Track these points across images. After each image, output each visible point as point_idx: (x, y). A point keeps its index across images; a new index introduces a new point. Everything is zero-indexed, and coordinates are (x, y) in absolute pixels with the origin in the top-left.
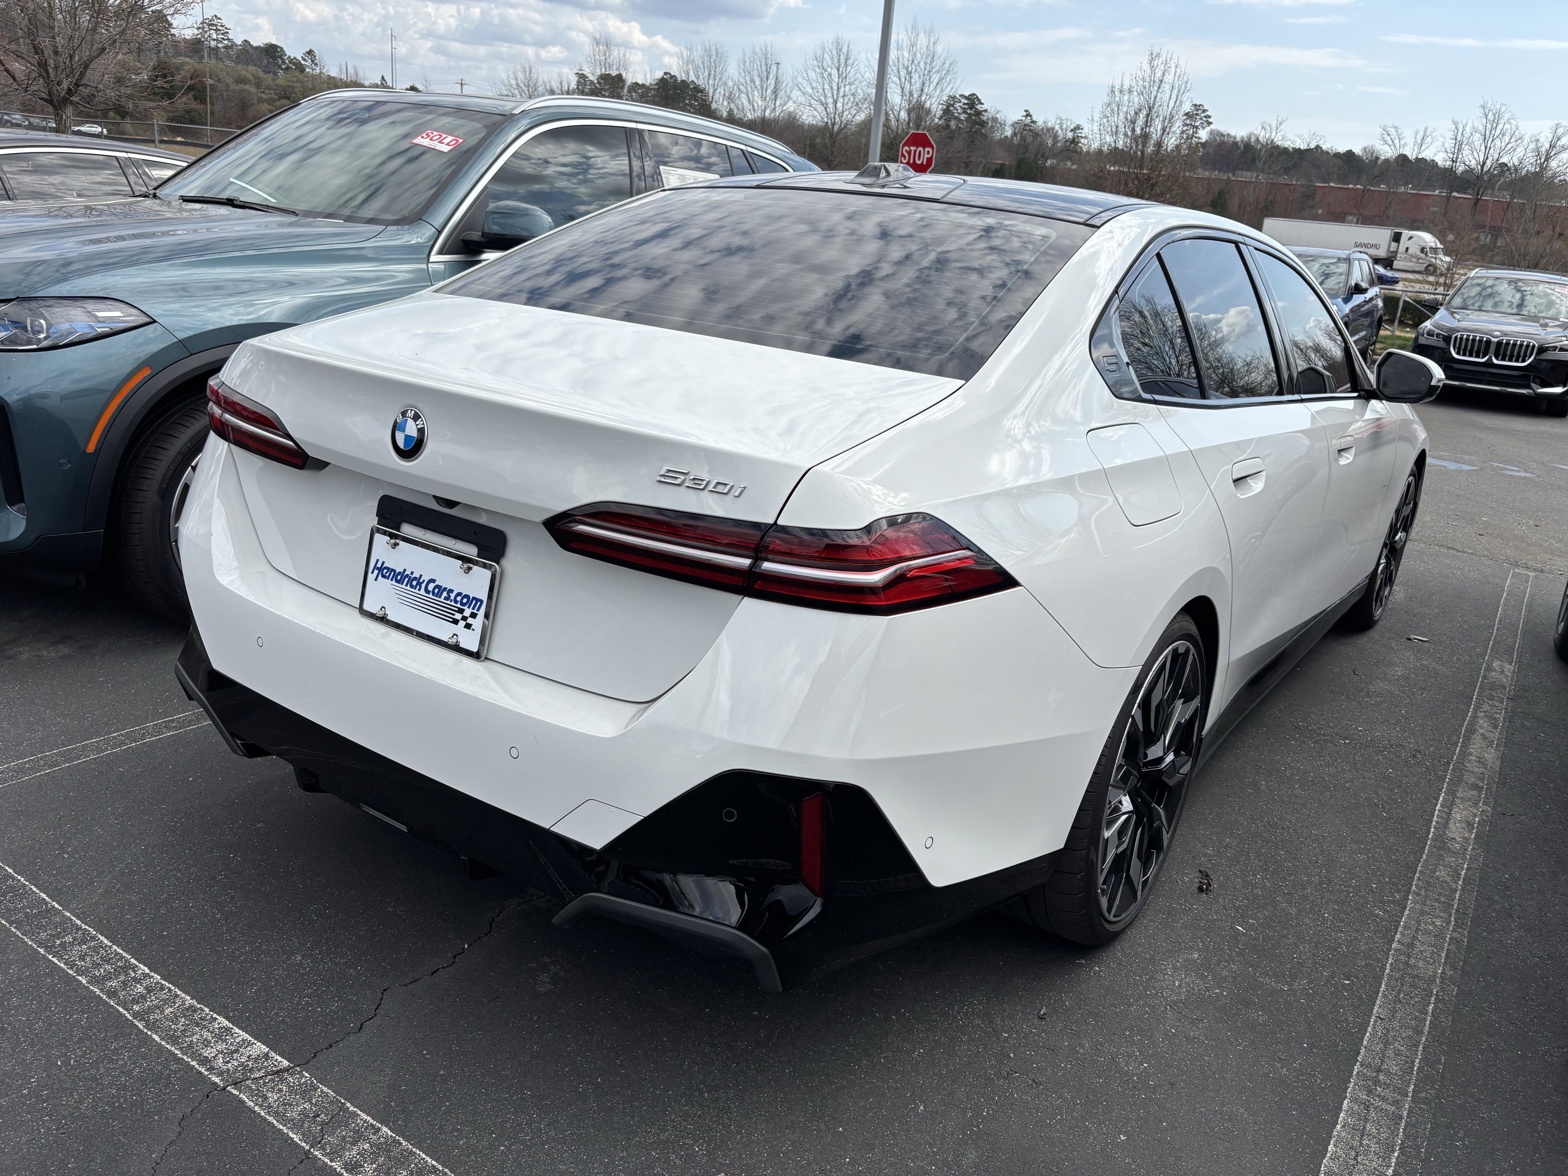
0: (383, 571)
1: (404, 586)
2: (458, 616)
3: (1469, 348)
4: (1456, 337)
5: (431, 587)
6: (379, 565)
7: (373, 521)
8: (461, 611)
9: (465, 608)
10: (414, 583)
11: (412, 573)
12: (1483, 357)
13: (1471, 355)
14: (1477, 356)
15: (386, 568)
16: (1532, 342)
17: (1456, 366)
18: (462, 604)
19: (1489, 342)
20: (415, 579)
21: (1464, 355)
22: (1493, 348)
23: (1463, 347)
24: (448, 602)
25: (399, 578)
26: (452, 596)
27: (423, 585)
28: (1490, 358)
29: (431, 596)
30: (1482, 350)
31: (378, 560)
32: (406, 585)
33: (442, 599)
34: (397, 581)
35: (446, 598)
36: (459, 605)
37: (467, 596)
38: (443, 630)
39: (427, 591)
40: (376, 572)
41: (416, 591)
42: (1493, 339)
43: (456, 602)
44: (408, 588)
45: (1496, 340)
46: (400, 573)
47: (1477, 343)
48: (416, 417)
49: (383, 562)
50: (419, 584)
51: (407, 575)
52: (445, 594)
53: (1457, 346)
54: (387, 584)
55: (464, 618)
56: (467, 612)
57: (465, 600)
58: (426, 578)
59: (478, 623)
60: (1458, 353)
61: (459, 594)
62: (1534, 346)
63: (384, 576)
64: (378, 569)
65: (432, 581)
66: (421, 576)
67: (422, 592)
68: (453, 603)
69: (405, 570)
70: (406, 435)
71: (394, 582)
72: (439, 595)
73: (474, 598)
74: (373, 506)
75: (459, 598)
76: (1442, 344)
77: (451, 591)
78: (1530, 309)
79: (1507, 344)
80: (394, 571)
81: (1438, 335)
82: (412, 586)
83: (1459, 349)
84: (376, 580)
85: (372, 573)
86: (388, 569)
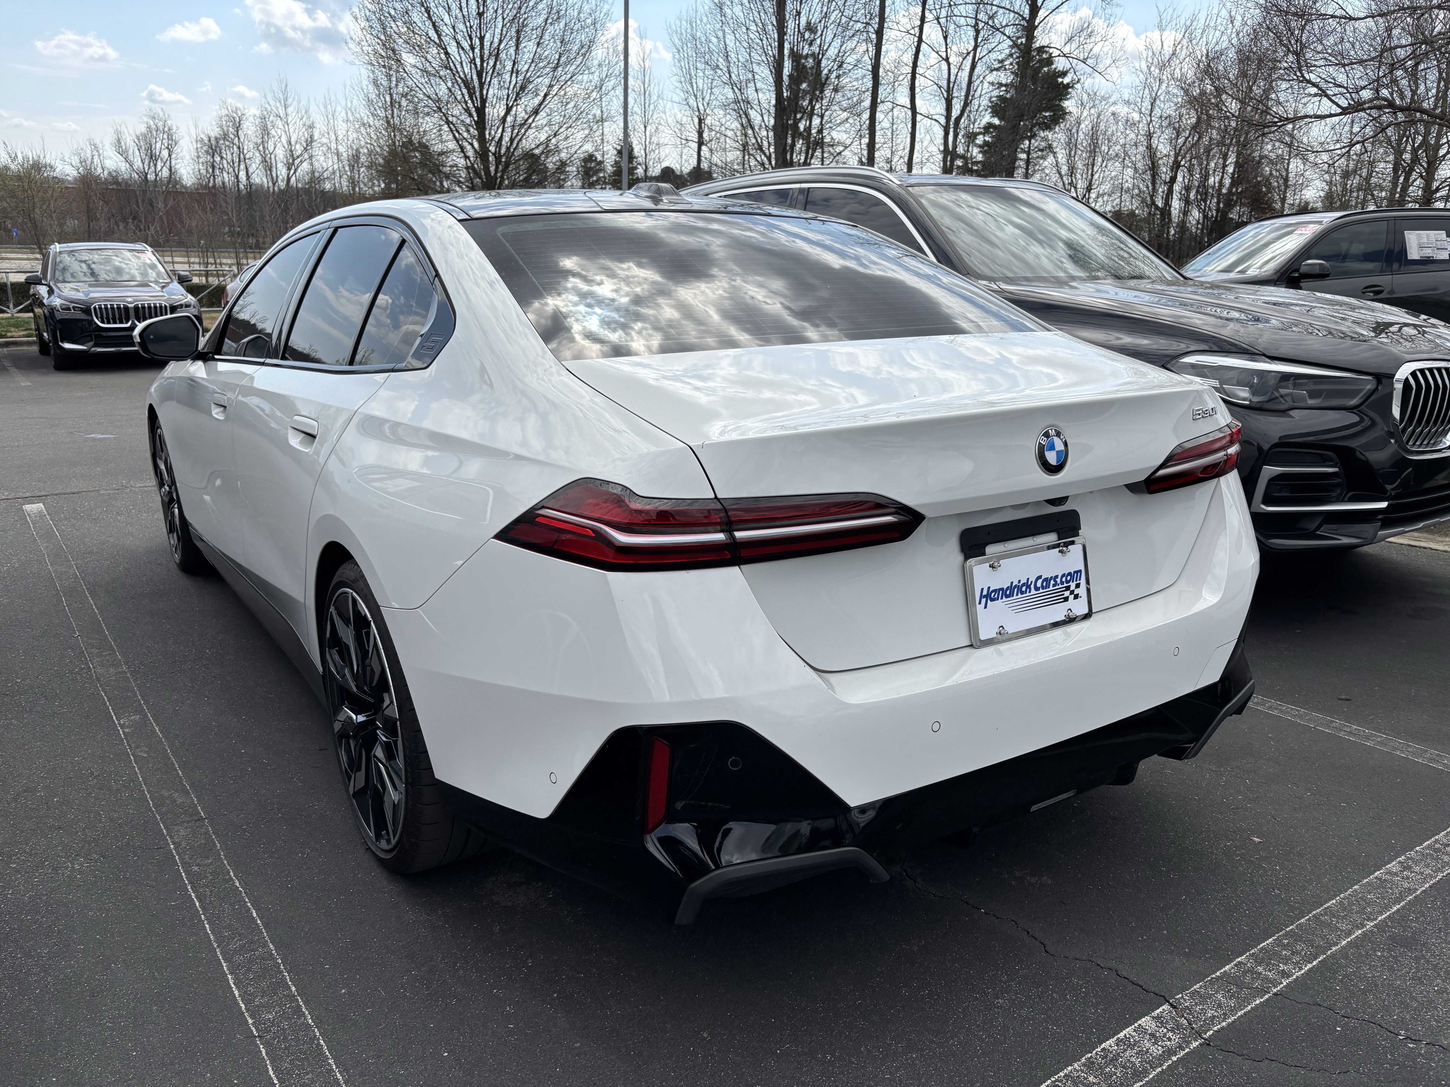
0: (990, 596)
1: (1015, 597)
2: (1067, 593)
3: (110, 316)
4: (95, 308)
5: (1039, 584)
6: (985, 593)
7: (960, 557)
8: (1068, 588)
9: (1071, 583)
10: (1024, 589)
11: (1019, 582)
12: (127, 322)
13: (115, 322)
14: (121, 322)
15: (993, 591)
16: (164, 304)
17: (104, 334)
18: (1068, 582)
19: (126, 308)
20: (1023, 585)
21: (109, 323)
22: (132, 313)
23: (105, 316)
24: (1057, 587)
25: (1008, 593)
26: (1058, 580)
27: (1032, 586)
28: (134, 322)
29: (1041, 591)
30: (123, 316)
31: (982, 589)
32: (1017, 595)
33: (1051, 588)
34: (1007, 596)
35: (1054, 585)
36: (1065, 585)
37: (1070, 574)
38: (1059, 612)
39: (1037, 589)
40: (984, 600)
41: (1028, 594)
42: (130, 306)
43: (1062, 583)
44: (1020, 596)
45: (132, 305)
46: (1008, 588)
47: (116, 310)
48: (1058, 434)
49: (989, 588)
50: (1029, 587)
51: (1016, 586)
52: (1052, 582)
53: (99, 315)
54: (999, 605)
55: (1072, 592)
56: (1073, 586)
57: (1069, 578)
58: (1033, 579)
59: (1082, 591)
60: (103, 322)
61: (1063, 575)
62: (166, 306)
63: (992, 600)
64: (985, 596)
65: (1040, 577)
66: (1028, 579)
67: (1033, 592)
68: (1061, 586)
69: (1012, 583)
70: (1057, 452)
71: (1004, 599)
72: (1048, 586)
73: (1075, 572)
74: (955, 545)
75: (1064, 579)
76: (83, 316)
77: (1057, 577)
79: (143, 307)
80: (1002, 589)
81: (74, 308)
82: (1022, 593)
83: (102, 317)
84: (985, 607)
85: (980, 603)
86: (995, 591)
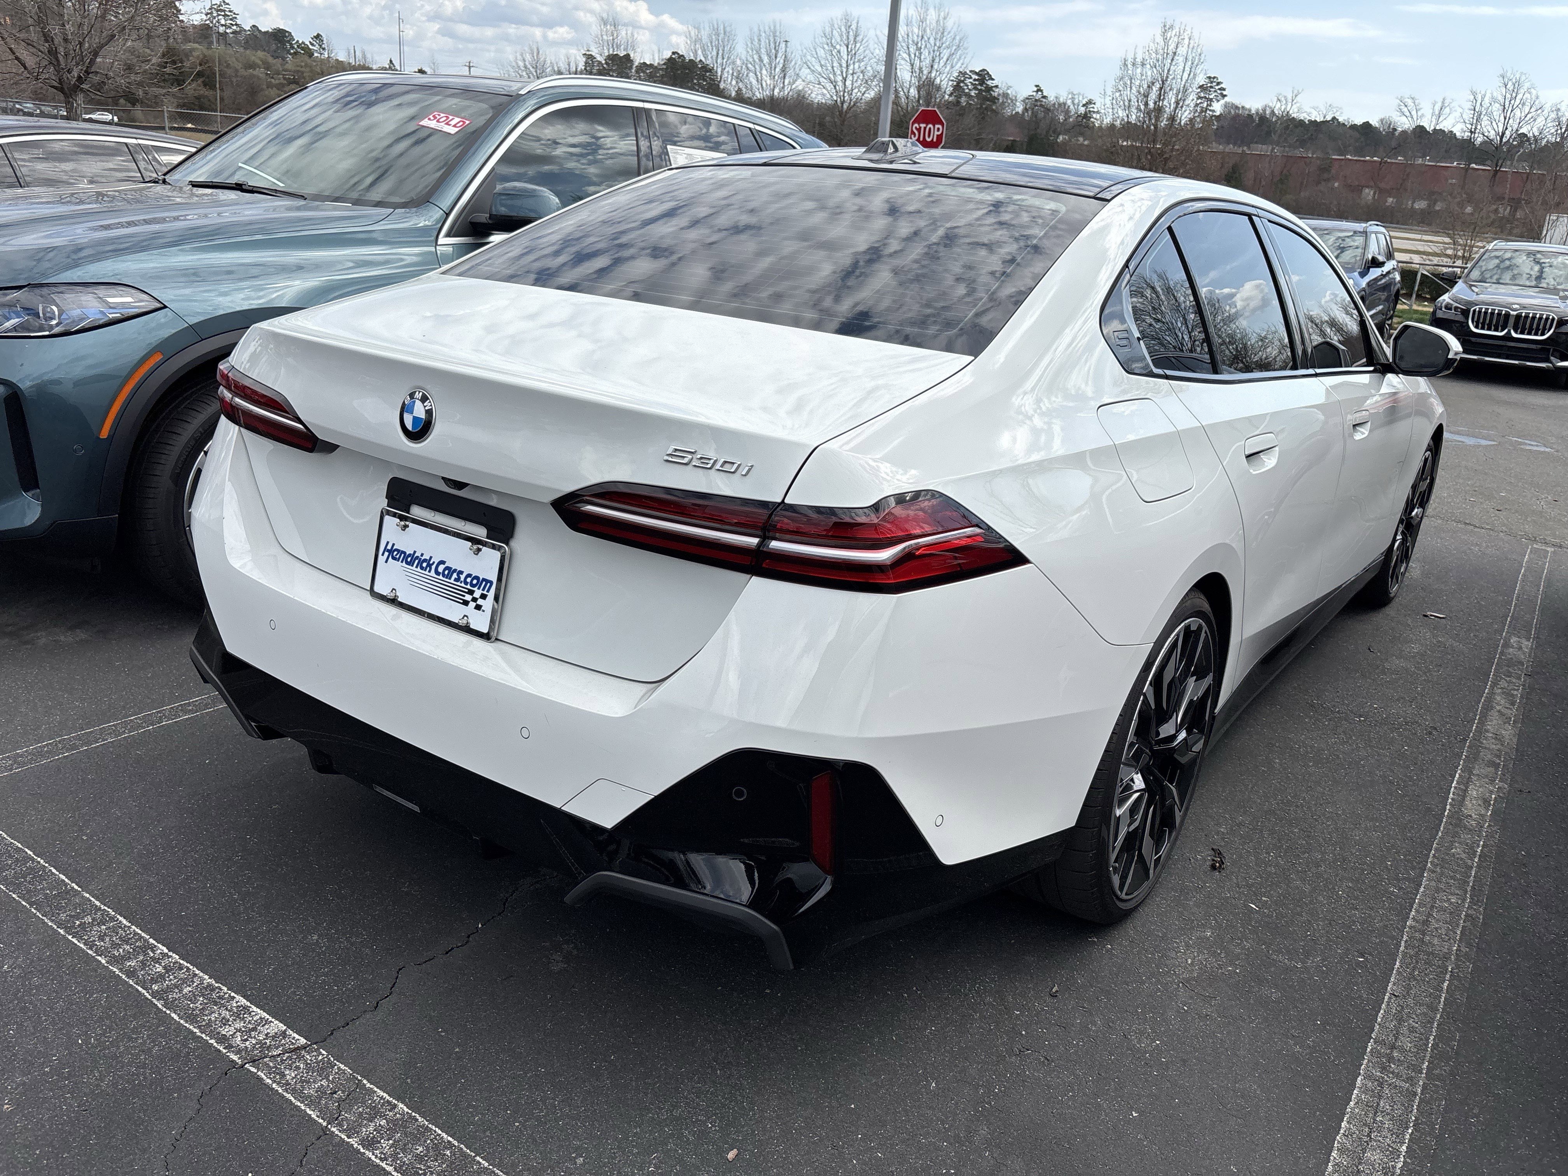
0: (394, 553)
1: (414, 568)
2: (468, 597)
3: (1487, 321)
4: (1474, 311)
5: (441, 568)
6: (389, 547)
7: (383, 503)
8: (471, 592)
9: (475, 589)
10: (425, 565)
11: (422, 555)
12: (1502, 330)
13: (1489, 329)
14: (1496, 330)
15: (396, 550)
16: (1552, 315)
17: (1473, 339)
18: (472, 585)
19: (1507, 315)
20: (425, 560)
21: (1483, 328)
22: (1511, 321)
23: (1481, 320)
24: (458, 584)
25: (409, 559)
26: (462, 577)
27: (434, 567)
28: (1509, 331)
29: (441, 577)
30: (1501, 323)
31: (388, 543)
32: (417, 567)
33: (452, 581)
34: (407, 563)
35: (456, 580)
36: (468, 587)
37: (477, 578)
38: (454, 612)
39: (437, 573)
40: (386, 554)
41: (427, 573)
42: (1512, 313)
43: (466, 583)
44: (419, 569)
45: (1515, 313)
46: (409, 555)
47: (1495, 316)
48: (424, 399)
49: (393, 545)
50: (430, 565)
51: (417, 557)
52: (455, 576)
53: (1476, 319)
54: (397, 566)
55: (475, 600)
56: (477, 593)
57: (475, 582)
58: (436, 560)
59: (488, 604)
60: (1477, 327)
61: (469, 575)
62: (1553, 319)
63: (394, 558)
64: (388, 551)
65: (442, 562)
66: (431, 558)
67: (433, 573)
68: (463, 585)
69: (415, 552)
70: (414, 418)
71: (404, 564)
72: (449, 576)
73: (484, 580)
74: (383, 488)
75: (469, 580)
76: (1460, 318)
77: (461, 572)
78: (1549, 280)
79: (1527, 317)
80: (405, 553)
81: (1456, 308)
82: (422, 568)
83: (1478, 322)
84: (386, 562)
85: (383, 555)
86: (398, 550)
